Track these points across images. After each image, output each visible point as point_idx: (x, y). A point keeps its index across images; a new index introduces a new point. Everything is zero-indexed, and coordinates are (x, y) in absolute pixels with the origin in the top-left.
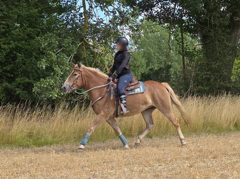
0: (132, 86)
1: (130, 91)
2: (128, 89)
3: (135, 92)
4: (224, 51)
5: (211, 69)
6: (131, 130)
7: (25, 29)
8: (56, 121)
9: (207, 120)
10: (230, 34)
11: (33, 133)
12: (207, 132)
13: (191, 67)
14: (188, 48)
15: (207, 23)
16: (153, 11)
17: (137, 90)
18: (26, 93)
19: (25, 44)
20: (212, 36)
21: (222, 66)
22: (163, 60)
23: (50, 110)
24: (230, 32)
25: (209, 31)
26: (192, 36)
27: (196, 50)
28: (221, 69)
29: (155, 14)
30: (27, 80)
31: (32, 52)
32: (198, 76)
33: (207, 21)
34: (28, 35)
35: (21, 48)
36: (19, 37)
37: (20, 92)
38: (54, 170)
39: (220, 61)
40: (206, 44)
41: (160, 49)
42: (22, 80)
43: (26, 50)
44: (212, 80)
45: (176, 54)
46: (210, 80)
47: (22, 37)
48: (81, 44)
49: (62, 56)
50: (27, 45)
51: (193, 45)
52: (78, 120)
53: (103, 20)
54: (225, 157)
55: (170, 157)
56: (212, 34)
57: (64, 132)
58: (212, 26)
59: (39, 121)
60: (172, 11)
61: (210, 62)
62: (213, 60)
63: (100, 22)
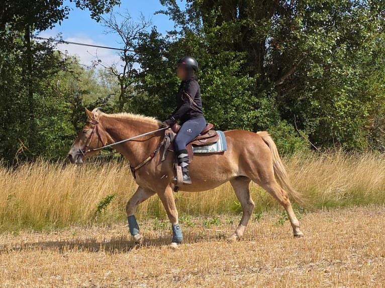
0: (205, 139)
1: (200, 147)
2: (197, 143)
3: (207, 150)
17: (213, 148)
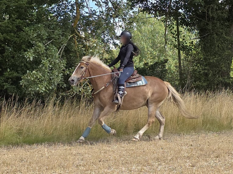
0: (135, 78)
1: (133, 83)
2: (131, 81)
3: (137, 84)
4: (222, 45)
5: (209, 64)
6: (126, 127)
7: (14, 21)
8: (47, 118)
9: (207, 118)
10: (229, 28)
11: (22, 130)
12: (207, 130)
13: (188, 61)
14: (185, 42)
15: (205, 15)
16: (148, 2)
17: (140, 83)
18: (14, 88)
19: (14, 37)
20: (210, 30)
21: (221, 60)
22: (157, 55)
23: (40, 105)
24: (229, 26)
25: (207, 24)
26: (188, 30)
27: (194, 44)
28: (219, 64)
29: (150, 6)
30: (15, 74)
31: (21, 45)
32: (196, 72)
33: (204, 14)
34: (17, 27)
35: (9, 40)
36: (7, 29)
37: (8, 87)
38: (46, 169)
39: (219, 56)
40: (204, 38)
41: (154, 44)
42: (11, 74)
43: (15, 43)
44: (210, 76)
45: (171, 49)
46: (208, 76)
47: (10, 29)
48: (72, 37)
49: (52, 48)
50: (16, 37)
51: (190, 39)
52: (70, 117)
53: (96, 11)
54: (229, 156)
55: (170, 156)
56: (210, 27)
57: (56, 129)
58: (210, 19)
59: (29, 118)
60: (168, 2)
61: (208, 56)
62: (211, 55)
63: (93, 13)
